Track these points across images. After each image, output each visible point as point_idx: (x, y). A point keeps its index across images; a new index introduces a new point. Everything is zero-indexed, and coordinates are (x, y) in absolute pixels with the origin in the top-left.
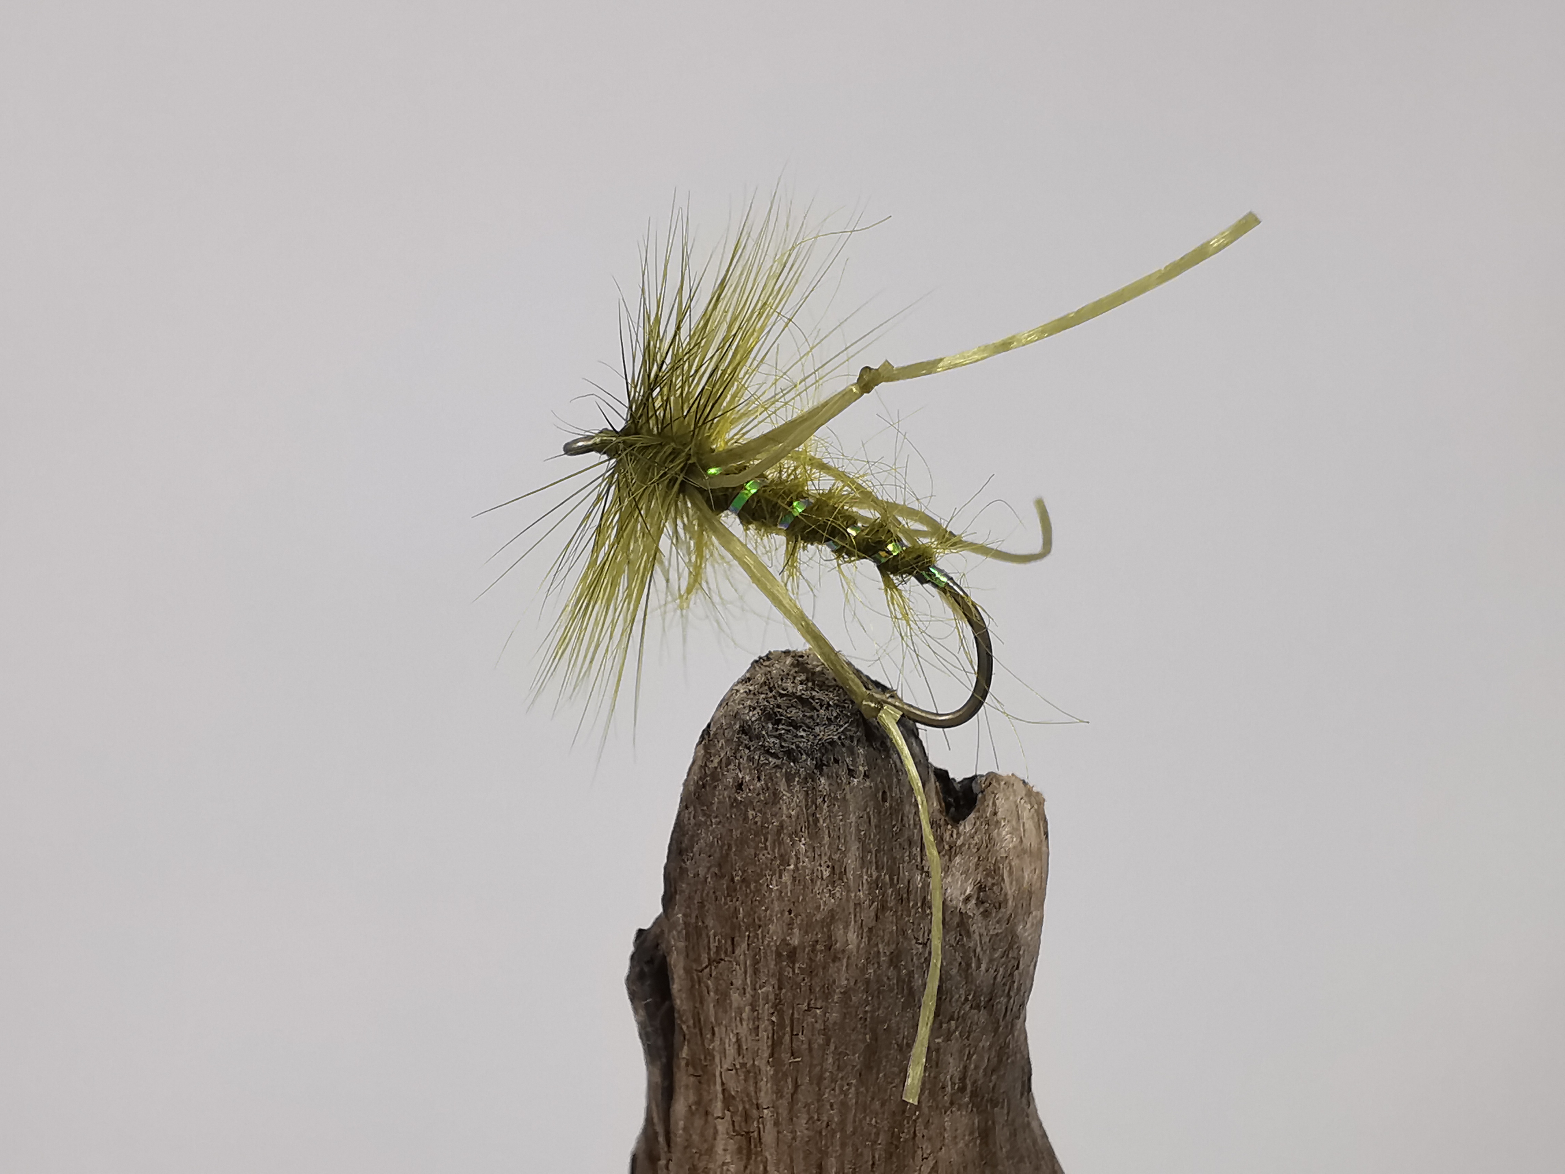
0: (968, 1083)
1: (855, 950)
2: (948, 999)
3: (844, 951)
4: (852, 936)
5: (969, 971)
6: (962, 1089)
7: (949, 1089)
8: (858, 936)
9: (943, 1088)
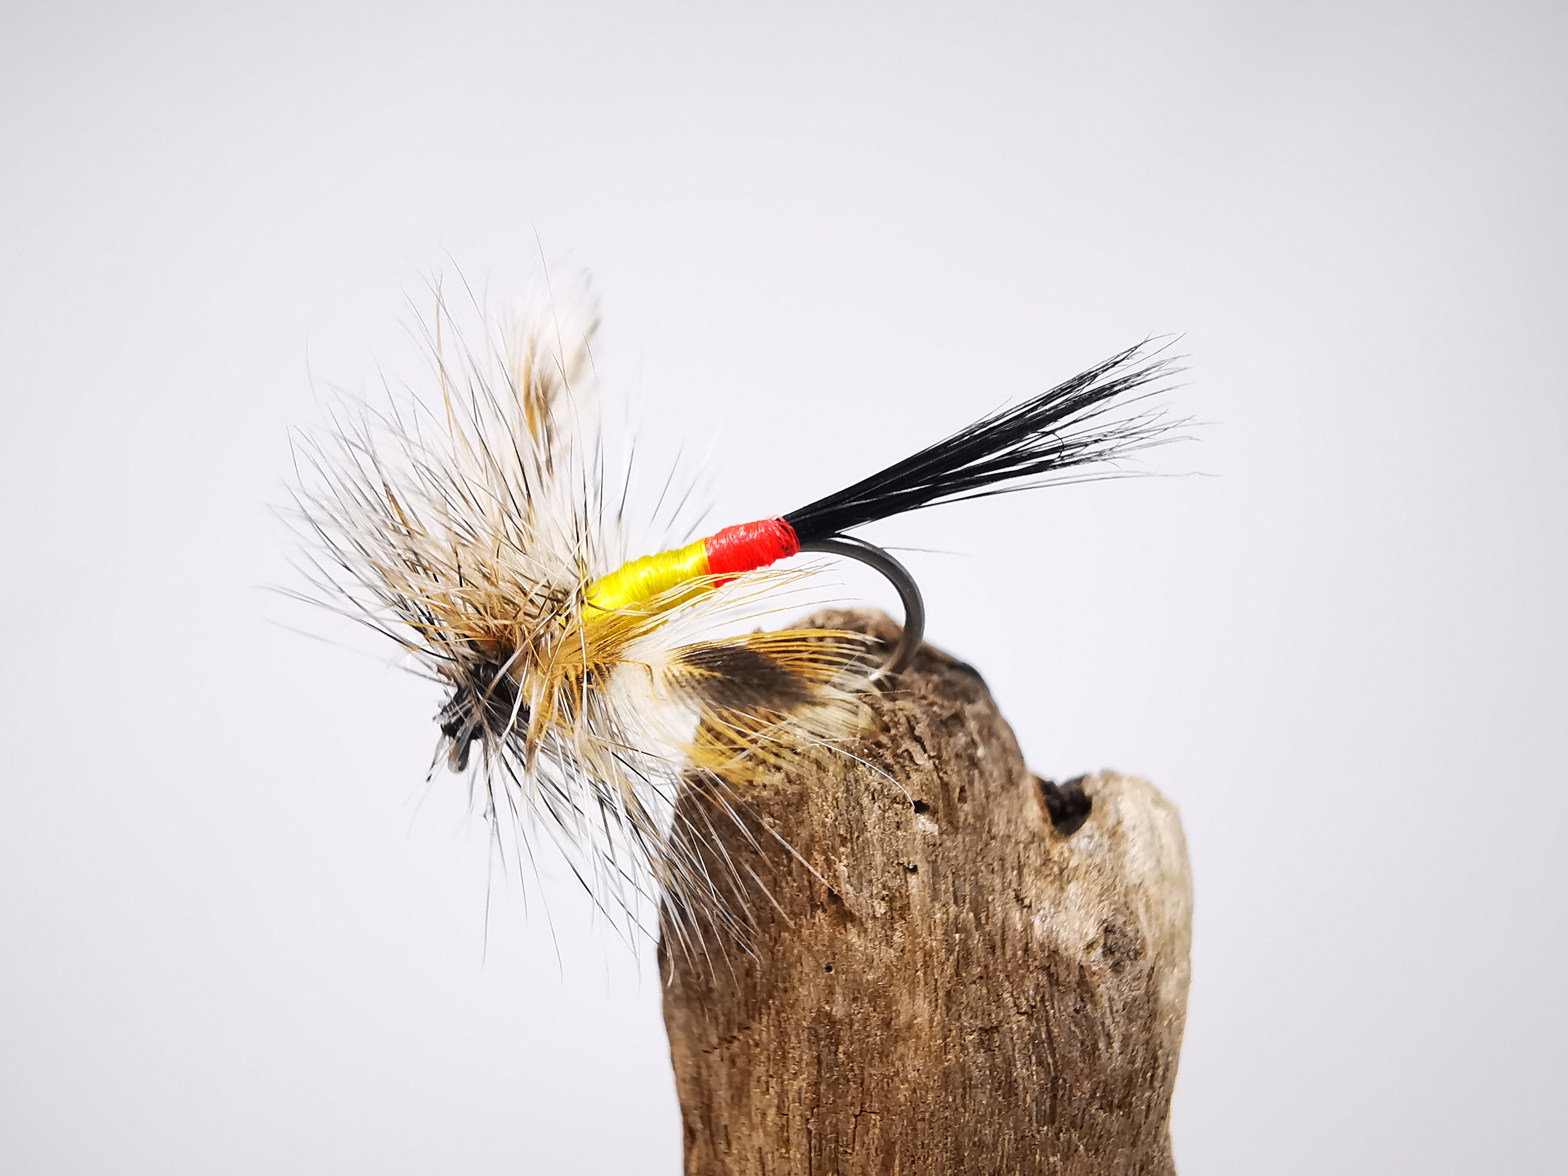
1: (926, 1025)
2: (1067, 1097)
8: (930, 1002)
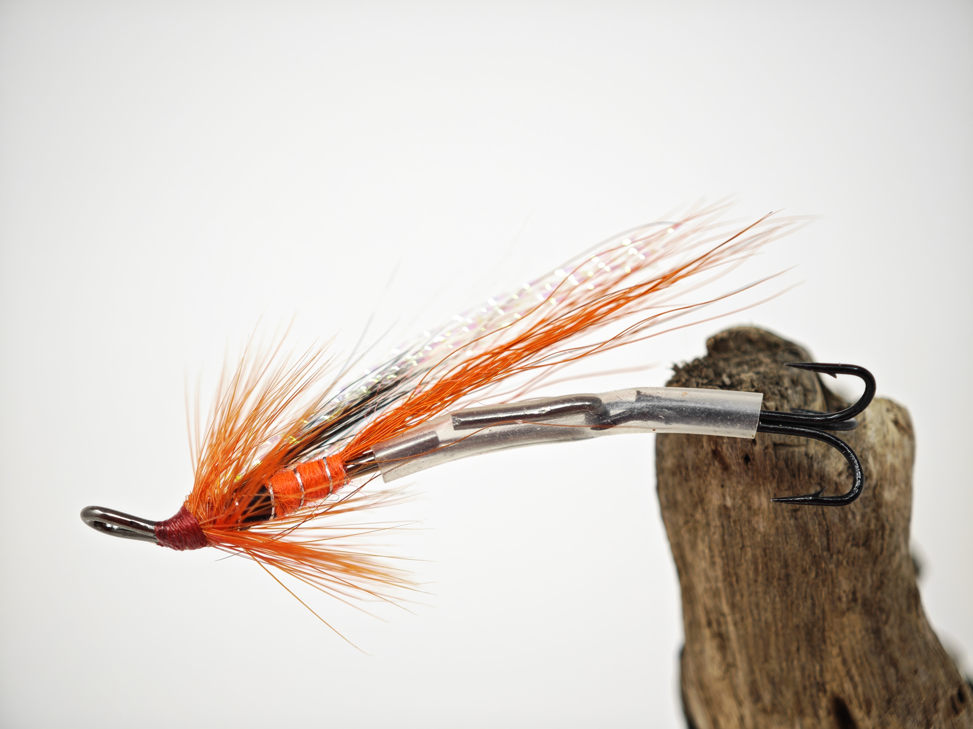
0: (859, 595)
2: (834, 539)
3: (759, 509)
4: (764, 500)
5: (848, 521)
6: (855, 600)
7: (844, 599)
9: (840, 599)
